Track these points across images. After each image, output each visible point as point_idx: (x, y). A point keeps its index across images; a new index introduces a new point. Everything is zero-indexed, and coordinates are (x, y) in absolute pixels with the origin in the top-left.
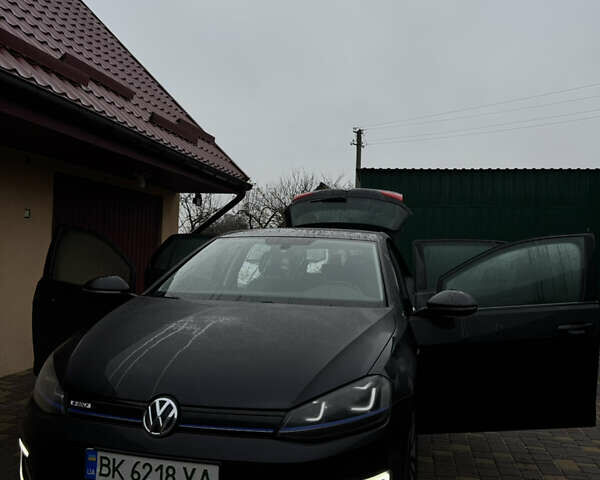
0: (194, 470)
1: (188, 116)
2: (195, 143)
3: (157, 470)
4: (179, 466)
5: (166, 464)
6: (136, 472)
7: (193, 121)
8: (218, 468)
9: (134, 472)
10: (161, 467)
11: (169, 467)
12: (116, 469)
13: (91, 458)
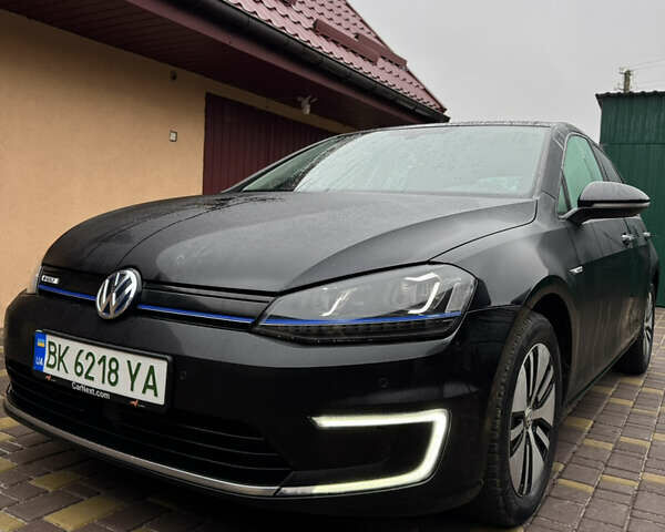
0: (139, 365)
1: (377, 38)
2: (374, 62)
3: (99, 363)
4: (122, 358)
5: (110, 354)
6: (80, 364)
7: (381, 41)
8: (165, 364)
9: (77, 364)
10: (103, 359)
11: (113, 360)
12: (61, 359)
13: (40, 344)
